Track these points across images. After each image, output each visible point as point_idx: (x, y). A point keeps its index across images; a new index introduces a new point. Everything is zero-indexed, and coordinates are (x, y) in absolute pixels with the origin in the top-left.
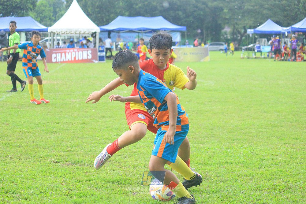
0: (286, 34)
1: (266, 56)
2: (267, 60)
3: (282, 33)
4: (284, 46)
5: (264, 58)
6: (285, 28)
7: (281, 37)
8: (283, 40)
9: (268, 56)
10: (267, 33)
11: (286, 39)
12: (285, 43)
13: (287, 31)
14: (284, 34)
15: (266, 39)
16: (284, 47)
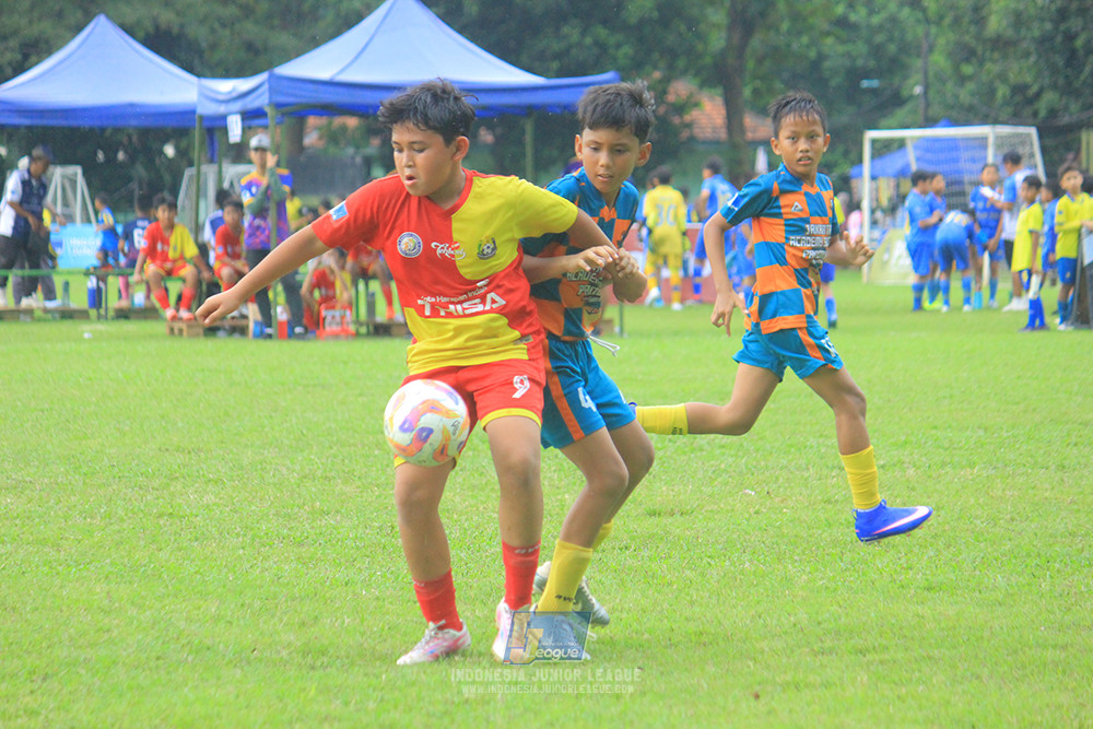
0: (235, 129)
1: (79, 300)
2: (86, 330)
3: (202, 118)
4: (215, 224)
5: (67, 314)
6: (226, 86)
7: (195, 155)
8: (209, 171)
9: (96, 297)
10: (85, 123)
11: (231, 171)
12: (223, 198)
13: (238, 106)
14: (214, 128)
15: (77, 171)
16: (221, 229)
